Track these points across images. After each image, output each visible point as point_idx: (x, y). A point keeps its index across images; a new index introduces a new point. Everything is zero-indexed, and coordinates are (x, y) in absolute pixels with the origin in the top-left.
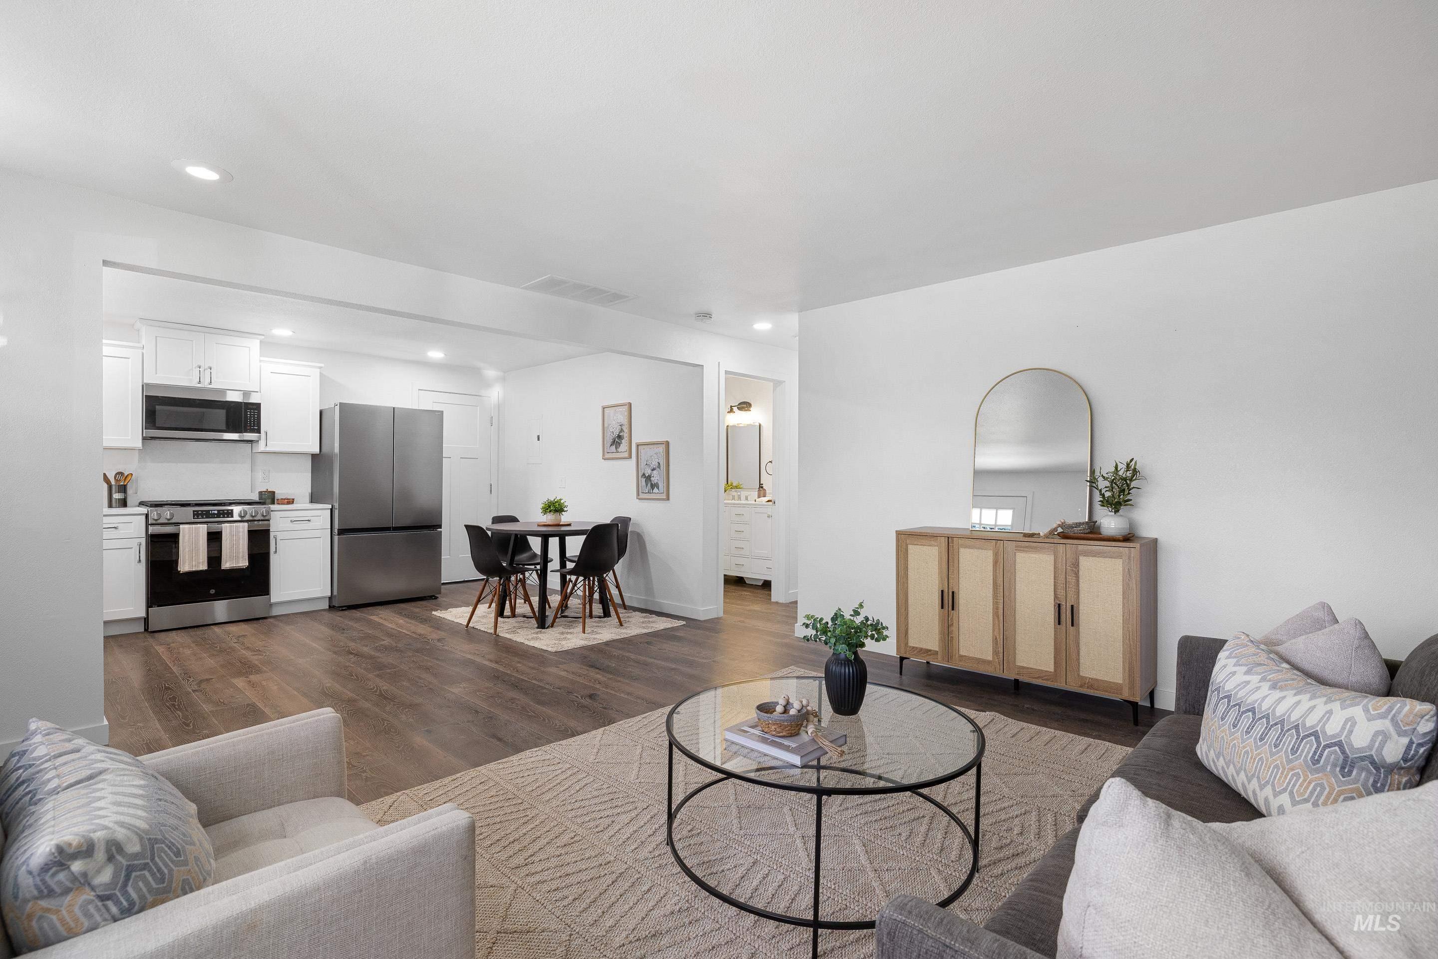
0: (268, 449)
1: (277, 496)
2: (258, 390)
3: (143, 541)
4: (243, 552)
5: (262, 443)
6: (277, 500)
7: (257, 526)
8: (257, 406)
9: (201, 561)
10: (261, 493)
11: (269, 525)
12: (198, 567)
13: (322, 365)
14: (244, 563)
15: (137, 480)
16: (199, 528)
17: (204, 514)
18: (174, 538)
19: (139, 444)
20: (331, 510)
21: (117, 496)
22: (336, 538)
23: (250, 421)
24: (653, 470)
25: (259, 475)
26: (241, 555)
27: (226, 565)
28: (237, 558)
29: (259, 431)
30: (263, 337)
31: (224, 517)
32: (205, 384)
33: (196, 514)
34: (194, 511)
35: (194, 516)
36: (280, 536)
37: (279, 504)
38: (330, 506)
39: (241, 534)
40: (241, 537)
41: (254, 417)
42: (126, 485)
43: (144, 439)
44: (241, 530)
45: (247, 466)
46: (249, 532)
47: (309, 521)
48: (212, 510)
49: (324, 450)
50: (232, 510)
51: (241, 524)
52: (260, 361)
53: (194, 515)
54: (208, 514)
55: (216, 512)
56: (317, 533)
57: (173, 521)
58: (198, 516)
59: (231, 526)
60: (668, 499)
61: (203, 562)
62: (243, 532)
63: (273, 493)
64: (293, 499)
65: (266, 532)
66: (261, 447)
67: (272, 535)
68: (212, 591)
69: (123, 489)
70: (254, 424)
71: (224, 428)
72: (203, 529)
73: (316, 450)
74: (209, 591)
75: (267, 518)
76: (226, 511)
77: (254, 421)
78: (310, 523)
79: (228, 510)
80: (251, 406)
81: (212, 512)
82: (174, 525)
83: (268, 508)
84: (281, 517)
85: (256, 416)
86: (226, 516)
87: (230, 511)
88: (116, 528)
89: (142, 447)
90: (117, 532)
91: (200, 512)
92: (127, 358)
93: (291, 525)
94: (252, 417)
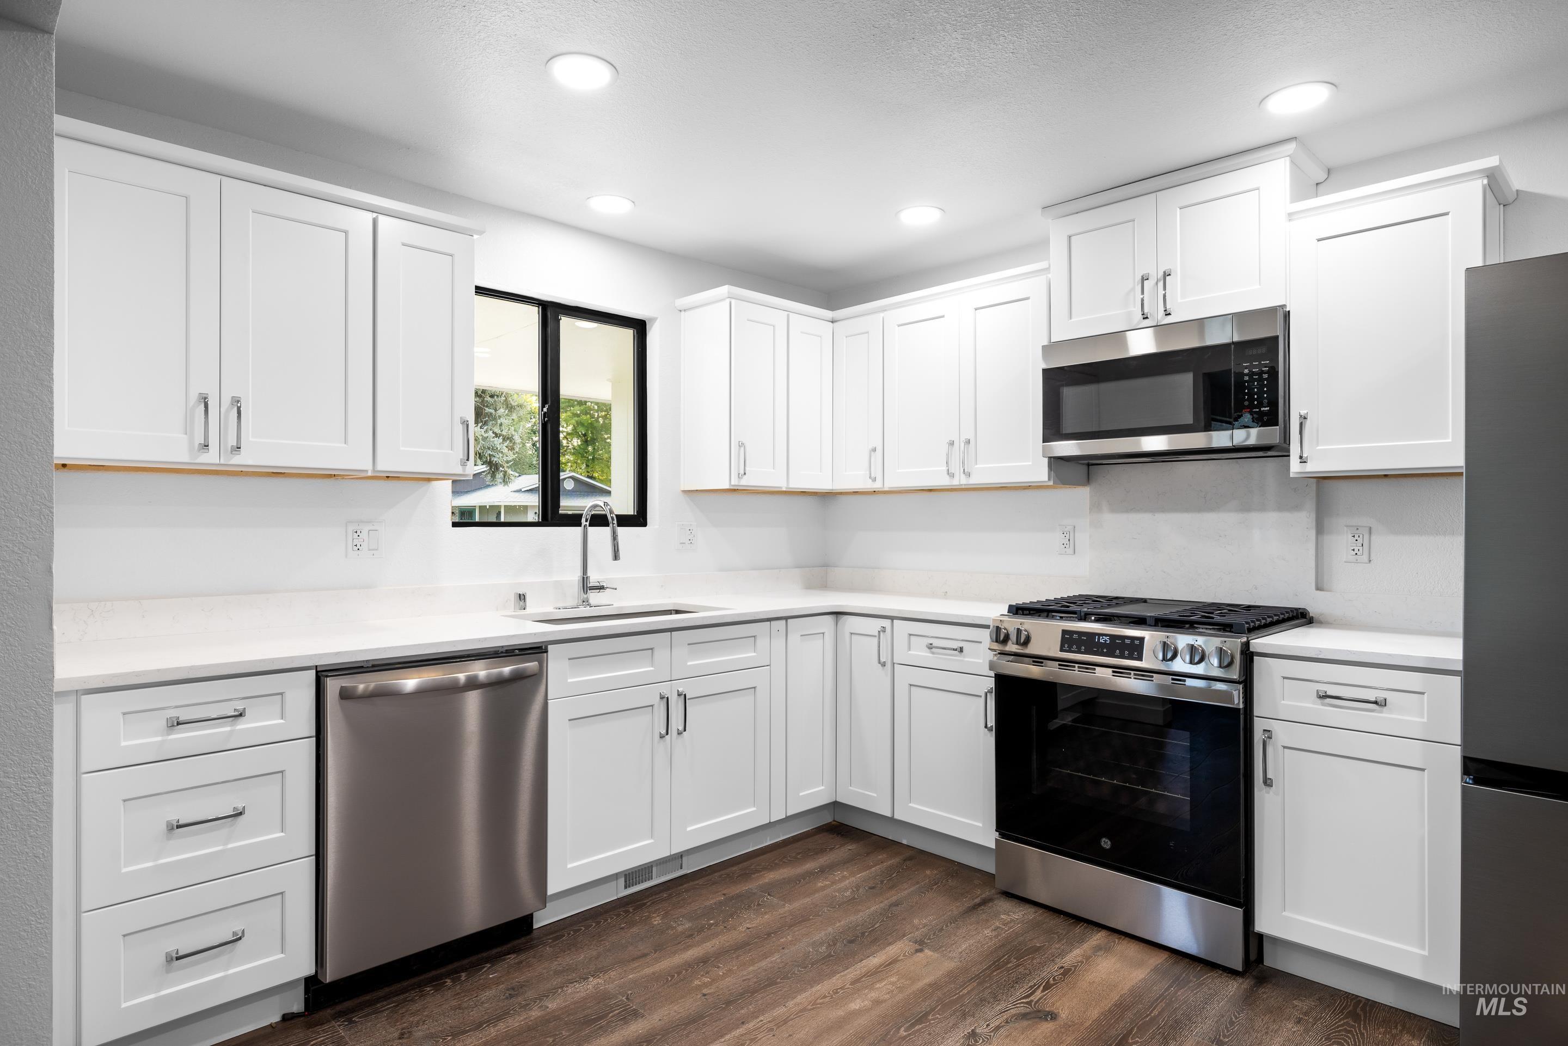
8: (1269, 346)
11: (1252, 700)
17: (1084, 643)
19: (1041, 473)
23: (1251, 395)
25: (1342, 543)
32: (1158, 317)
33: (1070, 640)
34: (1064, 632)
35: (1060, 645)
45: (1306, 517)
47: (1376, 703)
48: (1100, 635)
50: (1142, 640)
53: (1063, 641)
54: (1088, 643)
55: (1107, 640)
56: (1413, 753)
58: (1070, 647)
65: (1242, 716)
67: (1259, 726)
70: (1260, 399)
71: (1188, 419)
74: (1098, 843)
76: (1127, 641)
77: (1261, 392)
78: (1385, 714)
79: (1133, 639)
80: (1251, 352)
81: (1099, 639)
82: (1034, 662)
83: (1247, 644)
84: (1284, 678)
85: (1265, 376)
86: (1126, 652)
87: (1137, 642)
88: (961, 650)
89: (1049, 479)
90: (961, 659)
91: (1075, 636)
92: (1028, 298)
93: (1318, 706)
94: (1255, 380)
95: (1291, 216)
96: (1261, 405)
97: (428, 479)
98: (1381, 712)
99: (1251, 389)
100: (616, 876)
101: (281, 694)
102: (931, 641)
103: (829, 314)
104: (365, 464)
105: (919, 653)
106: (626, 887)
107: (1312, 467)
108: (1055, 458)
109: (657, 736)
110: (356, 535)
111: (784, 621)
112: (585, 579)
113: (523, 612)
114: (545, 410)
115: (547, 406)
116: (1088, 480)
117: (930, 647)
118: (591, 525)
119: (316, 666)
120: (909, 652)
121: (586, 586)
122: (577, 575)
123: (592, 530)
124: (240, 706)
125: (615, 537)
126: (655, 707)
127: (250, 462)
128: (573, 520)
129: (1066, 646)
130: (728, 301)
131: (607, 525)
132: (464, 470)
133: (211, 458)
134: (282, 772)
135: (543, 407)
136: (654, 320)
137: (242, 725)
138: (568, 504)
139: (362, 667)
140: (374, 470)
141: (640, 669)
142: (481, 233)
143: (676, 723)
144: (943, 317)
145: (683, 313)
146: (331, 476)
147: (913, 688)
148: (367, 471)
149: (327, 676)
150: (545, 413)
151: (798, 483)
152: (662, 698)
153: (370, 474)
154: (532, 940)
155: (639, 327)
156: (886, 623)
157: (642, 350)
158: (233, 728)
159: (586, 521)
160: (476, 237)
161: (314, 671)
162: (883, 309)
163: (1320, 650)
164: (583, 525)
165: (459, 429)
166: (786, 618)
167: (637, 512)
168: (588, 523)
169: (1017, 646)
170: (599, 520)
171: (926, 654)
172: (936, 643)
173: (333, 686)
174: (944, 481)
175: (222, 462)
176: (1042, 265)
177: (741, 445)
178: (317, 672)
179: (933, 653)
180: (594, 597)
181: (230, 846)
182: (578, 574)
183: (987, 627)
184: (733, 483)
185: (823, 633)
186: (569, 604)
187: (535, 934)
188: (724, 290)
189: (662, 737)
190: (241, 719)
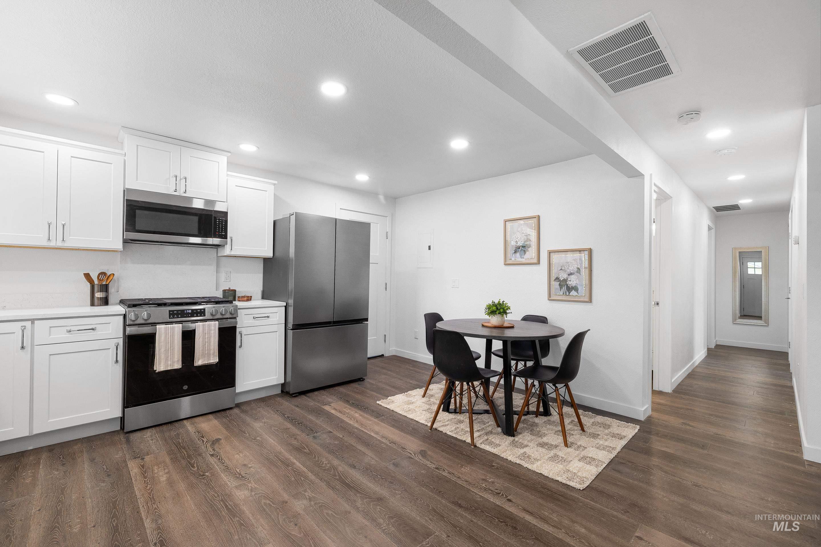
0: (233, 253)
1: (238, 294)
2: (226, 201)
3: (121, 342)
4: (214, 349)
5: (228, 247)
6: (239, 297)
7: (227, 324)
8: (225, 214)
9: (176, 360)
10: (224, 291)
11: (236, 323)
12: (173, 366)
13: (276, 182)
14: (214, 359)
15: (118, 279)
16: (174, 328)
17: (179, 314)
18: (151, 339)
19: (119, 245)
20: (286, 307)
21: (98, 295)
22: (290, 333)
23: (219, 227)
24: (570, 274)
25: (223, 276)
26: (212, 352)
27: (199, 362)
28: (209, 355)
29: (226, 237)
30: (230, 154)
31: (197, 316)
32: (180, 192)
33: (172, 314)
34: (170, 311)
36: (244, 331)
37: (240, 301)
38: (285, 304)
39: (212, 332)
40: (212, 335)
41: (222, 224)
42: (109, 284)
43: (126, 242)
44: (213, 328)
45: (213, 268)
46: (220, 329)
47: (268, 317)
48: (186, 310)
49: (277, 254)
50: (204, 309)
51: (213, 323)
52: (228, 175)
54: (183, 314)
55: (190, 311)
56: (274, 328)
57: (150, 321)
58: (173, 316)
59: (204, 325)
60: (590, 301)
61: (178, 361)
62: (215, 330)
63: (235, 291)
64: (251, 297)
65: (234, 329)
66: (227, 251)
67: (238, 330)
68: (185, 387)
69: (105, 288)
70: (222, 230)
71: (196, 232)
72: (178, 329)
73: (270, 254)
74: (182, 388)
75: (234, 316)
76: (199, 311)
77: (222, 228)
78: (269, 319)
79: (201, 309)
80: (219, 215)
81: (186, 311)
82: (151, 326)
84: (245, 315)
86: (199, 315)
87: (203, 310)
88: (94, 329)
90: (95, 333)
91: (175, 312)
92: (111, 163)
93: (253, 321)
94: (220, 224)
96: (222, 232)
102: (69, 328)
105: (60, 335)
117: (70, 331)
120: (50, 337)
129: (171, 316)
147: (53, 356)
156: (27, 323)
163: (255, 305)
169: (143, 321)
171: (68, 335)
172: (73, 328)
176: (120, 151)
179: (72, 334)
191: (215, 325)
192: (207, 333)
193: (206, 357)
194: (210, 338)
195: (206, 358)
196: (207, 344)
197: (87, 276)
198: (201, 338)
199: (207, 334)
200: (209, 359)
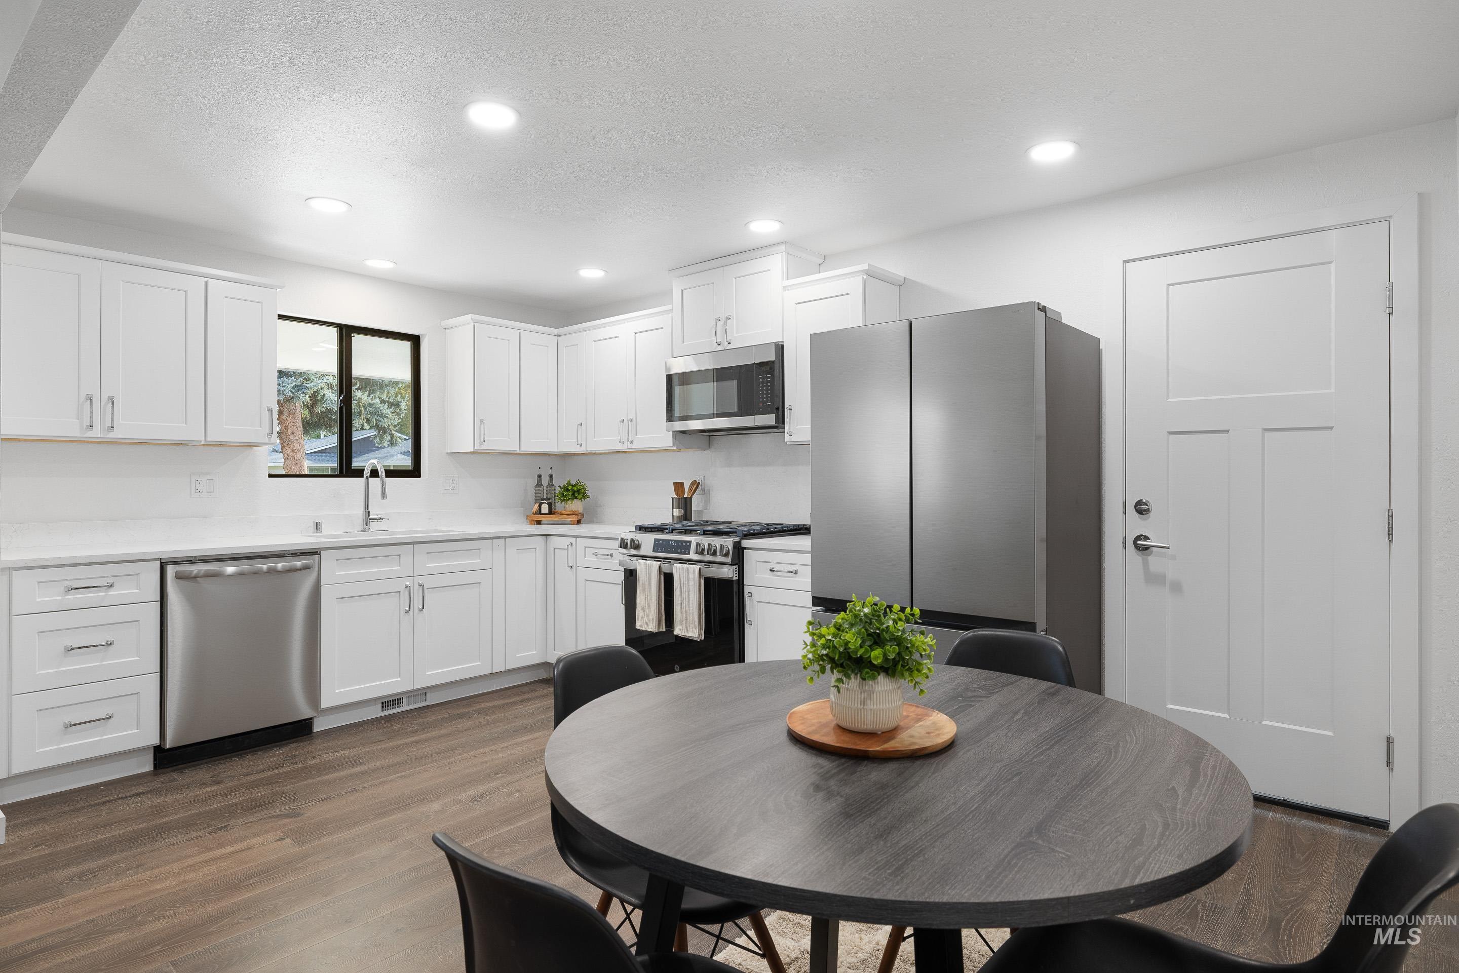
9: (651, 617)
12: (647, 625)
17: (664, 546)
18: (635, 578)
19: (667, 441)
22: (818, 616)
26: (691, 618)
27: (677, 631)
29: (783, 410)
31: (680, 553)
32: (725, 345)
33: (659, 546)
34: (655, 540)
35: (654, 548)
36: (758, 595)
39: (696, 583)
41: (776, 383)
44: (691, 576)
47: (795, 573)
48: (672, 541)
50: (690, 542)
51: (697, 567)
53: (654, 546)
54: (667, 546)
55: (674, 544)
57: (640, 552)
58: (657, 549)
66: (786, 436)
67: (747, 591)
69: (685, 503)
75: (730, 560)
76: (683, 544)
77: (778, 393)
79: (686, 542)
80: (763, 368)
81: (671, 543)
83: (740, 542)
84: (757, 561)
85: (769, 384)
86: (683, 550)
87: (688, 544)
88: (611, 555)
89: (674, 445)
91: (660, 542)
92: (662, 328)
93: (769, 575)
94: (765, 386)
95: (785, 288)
96: (767, 402)
97: (250, 446)
98: (795, 578)
99: (763, 393)
100: (375, 700)
101: (137, 575)
102: (596, 551)
103: (555, 331)
104: (199, 437)
105: (591, 560)
106: (383, 711)
107: (794, 439)
108: (677, 431)
109: (403, 612)
110: (197, 483)
111: (504, 540)
112: (367, 513)
113: (318, 534)
114: (341, 398)
115: (343, 396)
116: (709, 446)
117: (596, 554)
118: (371, 476)
119: (161, 559)
121: (367, 518)
122: (360, 511)
123: (371, 480)
124: (110, 581)
125: (383, 484)
126: (401, 593)
127: (120, 436)
128: (359, 473)
130: (472, 324)
131: (378, 476)
132: (270, 440)
133: (94, 434)
134: (138, 621)
135: (340, 396)
136: (424, 335)
137: (112, 592)
138: (356, 463)
139: (191, 561)
140: (205, 440)
141: (391, 568)
142: (282, 287)
143: (416, 603)
144: (618, 337)
145: (447, 330)
146: (179, 444)
147: (587, 582)
148: (201, 441)
149: (167, 565)
150: (341, 400)
151: (526, 448)
152: (407, 587)
153: (203, 443)
154: (312, 736)
155: (415, 341)
156: (573, 540)
157: (417, 356)
158: (106, 594)
159: (367, 474)
160: (278, 290)
161: (159, 563)
162: (587, 329)
164: (365, 476)
165: (267, 413)
166: (505, 538)
167: (413, 467)
168: (368, 475)
169: (632, 550)
170: (374, 473)
171: (593, 558)
172: (600, 552)
173: (170, 570)
174: (620, 447)
175: (102, 436)
176: (668, 307)
177: (482, 422)
178: (161, 563)
179: (598, 558)
180: (374, 525)
181: (104, 663)
182: (362, 509)
183: (617, 539)
184: (476, 448)
185: (535, 548)
186: (356, 530)
187: (314, 734)
188: (469, 316)
189: (407, 612)
190: (112, 588)
191: (695, 569)
192: (685, 583)
193: (684, 624)
194: (688, 592)
195: (684, 626)
196: (684, 602)
197: (679, 486)
198: (678, 589)
199: (685, 586)
200: (687, 631)
